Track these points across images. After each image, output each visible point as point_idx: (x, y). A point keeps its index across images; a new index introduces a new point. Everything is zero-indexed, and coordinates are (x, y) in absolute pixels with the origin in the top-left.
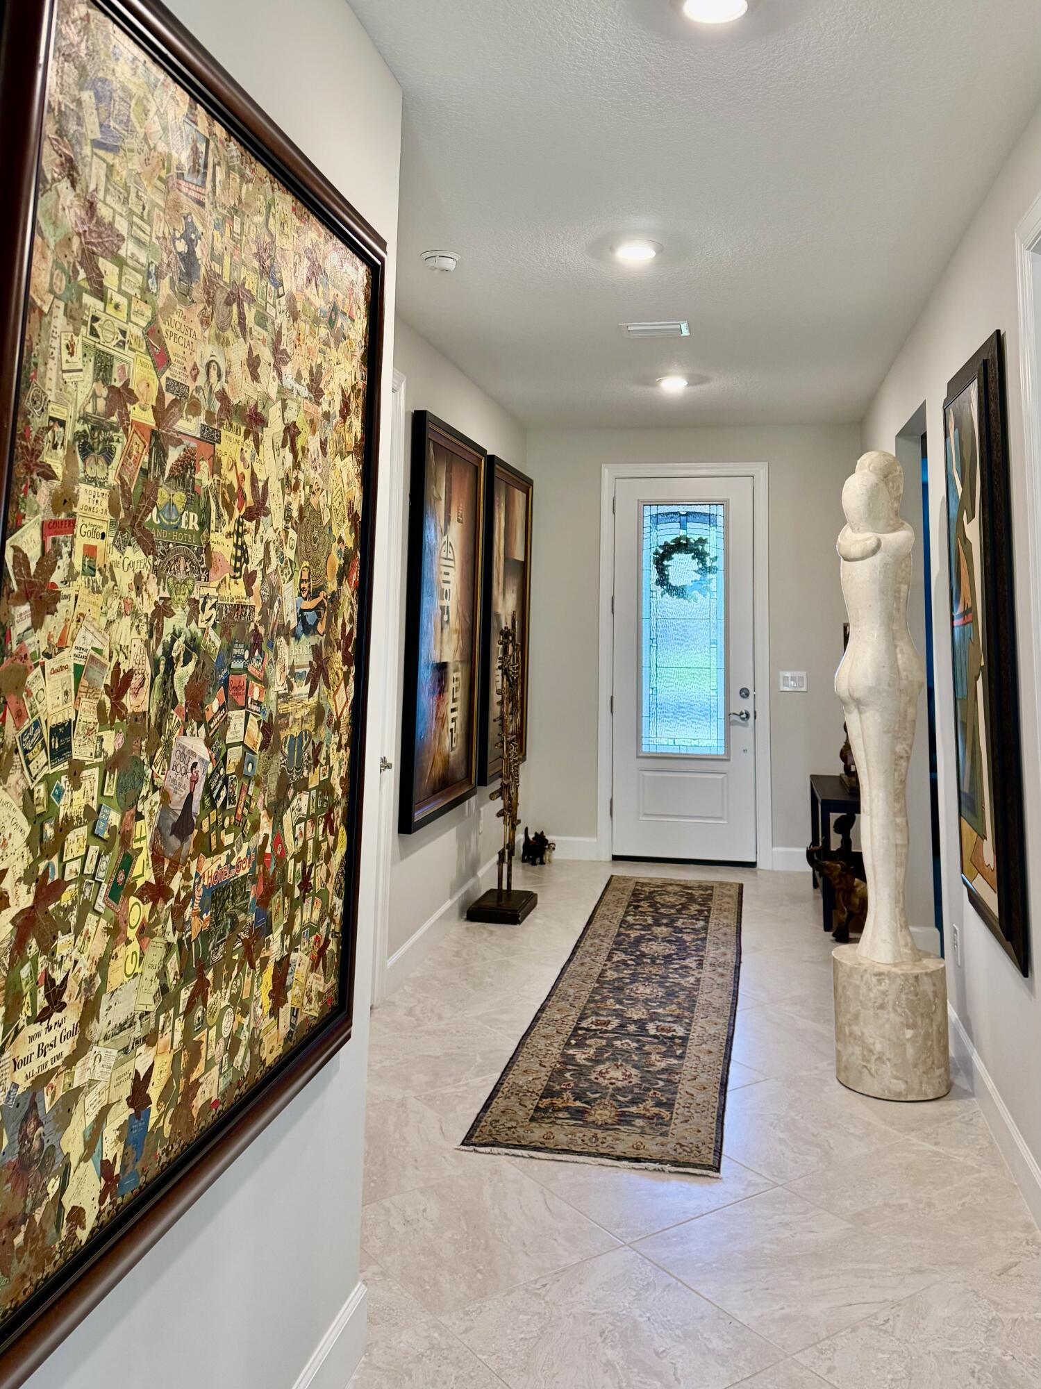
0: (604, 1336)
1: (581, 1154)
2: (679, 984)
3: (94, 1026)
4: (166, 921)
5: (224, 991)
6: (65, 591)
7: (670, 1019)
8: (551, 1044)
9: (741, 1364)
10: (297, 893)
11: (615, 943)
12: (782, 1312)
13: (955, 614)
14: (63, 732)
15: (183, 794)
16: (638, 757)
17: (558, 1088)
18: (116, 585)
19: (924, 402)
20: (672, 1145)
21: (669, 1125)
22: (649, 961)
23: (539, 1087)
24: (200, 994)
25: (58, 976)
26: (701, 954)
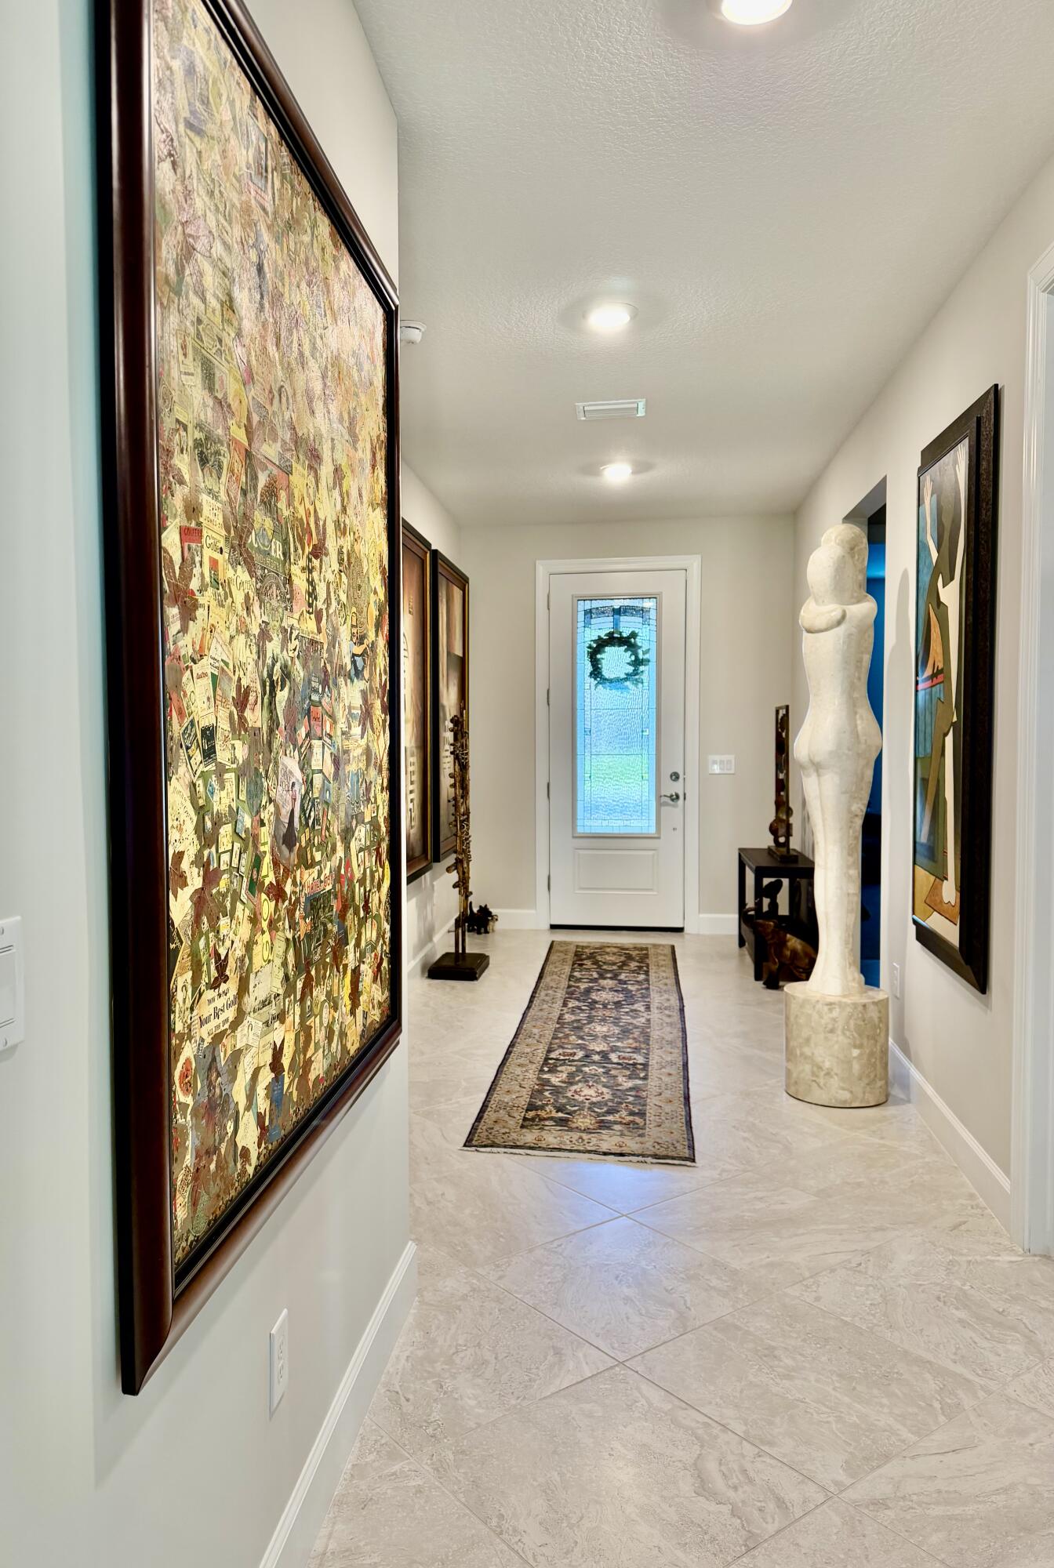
0: (619, 1279)
1: (571, 1151)
2: (632, 1024)
3: (246, 999)
4: (284, 920)
5: (322, 987)
6: (201, 600)
7: (629, 1050)
8: (527, 1071)
9: (741, 1296)
10: (362, 914)
11: (567, 993)
12: (768, 1259)
13: (919, 679)
14: (209, 733)
15: (288, 809)
16: (574, 837)
17: (540, 1103)
18: (233, 602)
19: (885, 479)
20: (651, 1143)
21: (645, 1129)
22: (601, 1006)
23: (524, 1101)
24: (308, 986)
25: (222, 952)
26: (647, 1000)
